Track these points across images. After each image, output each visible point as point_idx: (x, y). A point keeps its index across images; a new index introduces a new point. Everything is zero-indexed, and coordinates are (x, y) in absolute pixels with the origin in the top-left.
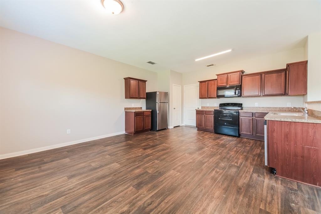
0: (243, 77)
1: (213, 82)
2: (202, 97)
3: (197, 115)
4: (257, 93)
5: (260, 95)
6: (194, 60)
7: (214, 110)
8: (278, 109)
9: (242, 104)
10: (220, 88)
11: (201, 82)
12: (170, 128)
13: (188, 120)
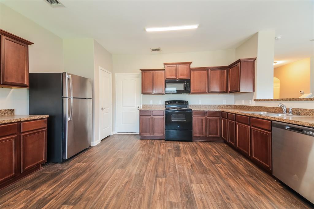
5: (207, 92)
6: (145, 30)
10: (168, 81)
11: (143, 71)
12: (95, 145)
13: (123, 124)
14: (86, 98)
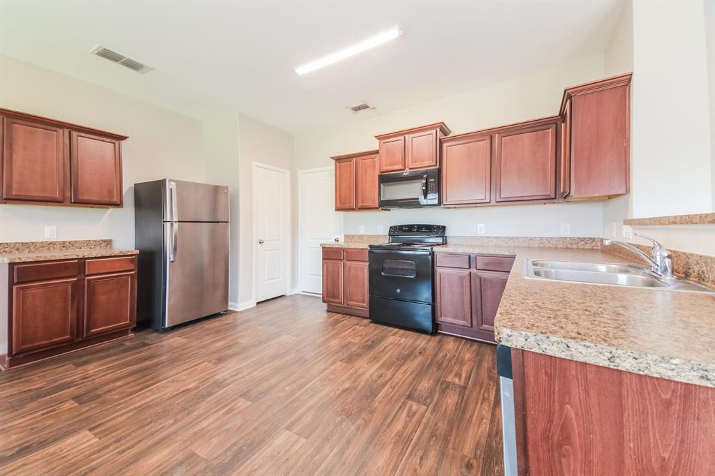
0: (445, 145)
1: (368, 161)
2: (342, 207)
3: (325, 261)
4: (480, 196)
5: (488, 201)
7: (369, 246)
8: (536, 244)
9: (444, 228)
10: (387, 179)
11: (339, 160)
12: (239, 310)
13: (311, 275)
14: (218, 222)
